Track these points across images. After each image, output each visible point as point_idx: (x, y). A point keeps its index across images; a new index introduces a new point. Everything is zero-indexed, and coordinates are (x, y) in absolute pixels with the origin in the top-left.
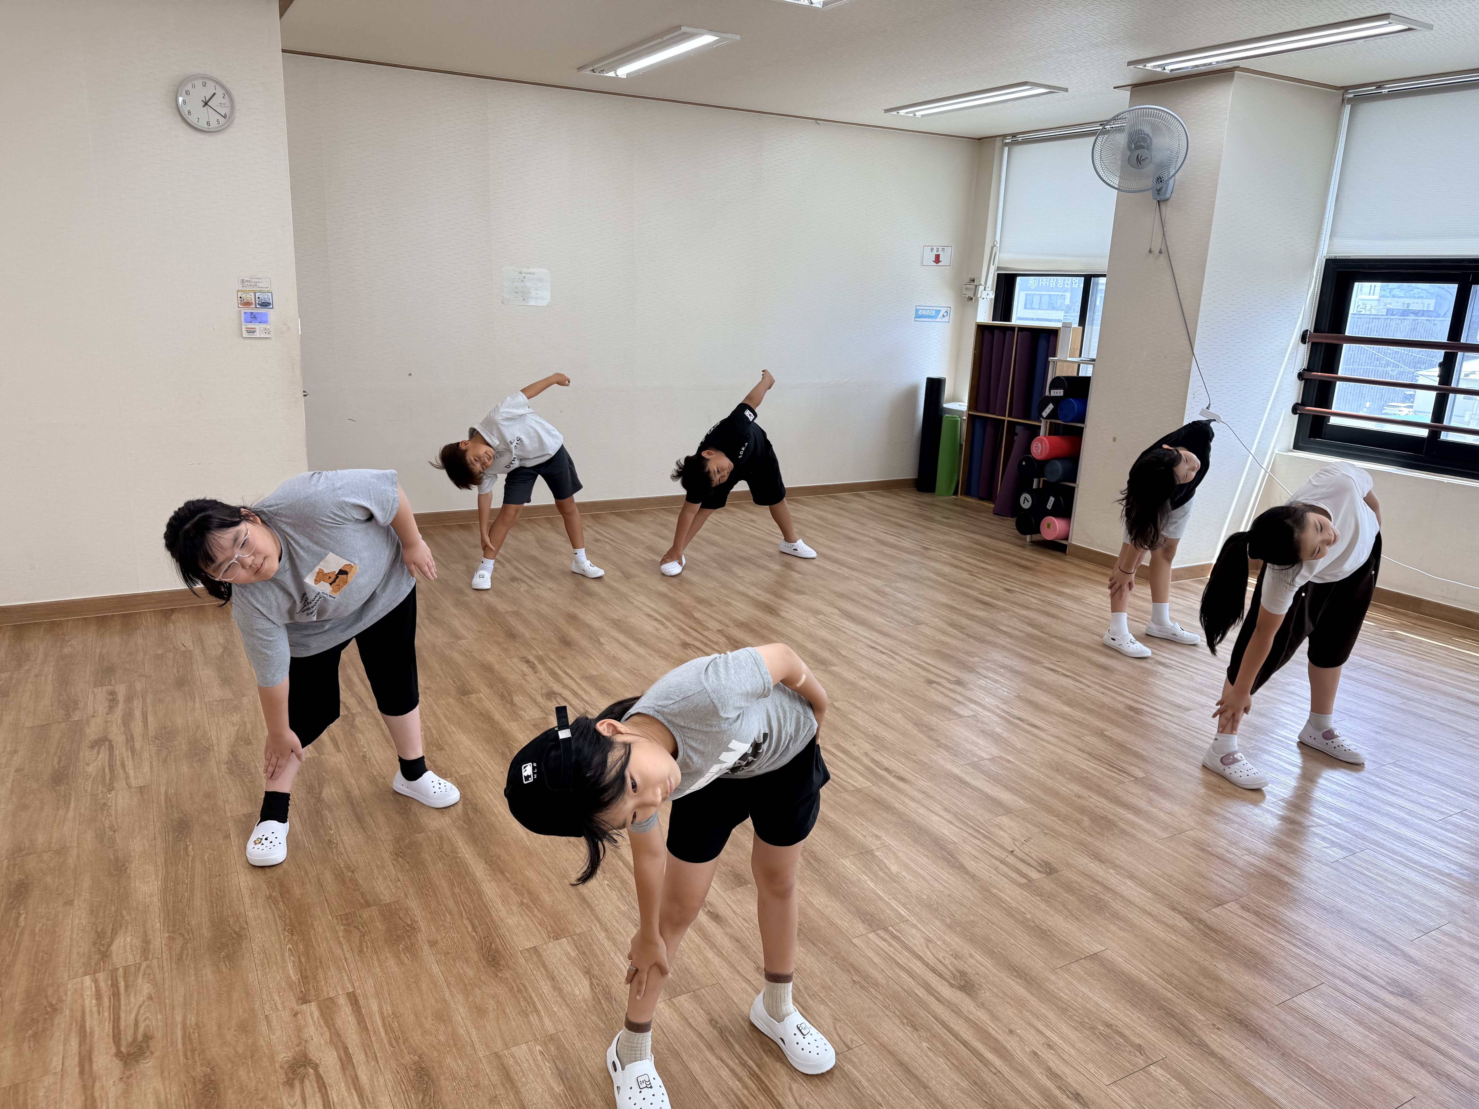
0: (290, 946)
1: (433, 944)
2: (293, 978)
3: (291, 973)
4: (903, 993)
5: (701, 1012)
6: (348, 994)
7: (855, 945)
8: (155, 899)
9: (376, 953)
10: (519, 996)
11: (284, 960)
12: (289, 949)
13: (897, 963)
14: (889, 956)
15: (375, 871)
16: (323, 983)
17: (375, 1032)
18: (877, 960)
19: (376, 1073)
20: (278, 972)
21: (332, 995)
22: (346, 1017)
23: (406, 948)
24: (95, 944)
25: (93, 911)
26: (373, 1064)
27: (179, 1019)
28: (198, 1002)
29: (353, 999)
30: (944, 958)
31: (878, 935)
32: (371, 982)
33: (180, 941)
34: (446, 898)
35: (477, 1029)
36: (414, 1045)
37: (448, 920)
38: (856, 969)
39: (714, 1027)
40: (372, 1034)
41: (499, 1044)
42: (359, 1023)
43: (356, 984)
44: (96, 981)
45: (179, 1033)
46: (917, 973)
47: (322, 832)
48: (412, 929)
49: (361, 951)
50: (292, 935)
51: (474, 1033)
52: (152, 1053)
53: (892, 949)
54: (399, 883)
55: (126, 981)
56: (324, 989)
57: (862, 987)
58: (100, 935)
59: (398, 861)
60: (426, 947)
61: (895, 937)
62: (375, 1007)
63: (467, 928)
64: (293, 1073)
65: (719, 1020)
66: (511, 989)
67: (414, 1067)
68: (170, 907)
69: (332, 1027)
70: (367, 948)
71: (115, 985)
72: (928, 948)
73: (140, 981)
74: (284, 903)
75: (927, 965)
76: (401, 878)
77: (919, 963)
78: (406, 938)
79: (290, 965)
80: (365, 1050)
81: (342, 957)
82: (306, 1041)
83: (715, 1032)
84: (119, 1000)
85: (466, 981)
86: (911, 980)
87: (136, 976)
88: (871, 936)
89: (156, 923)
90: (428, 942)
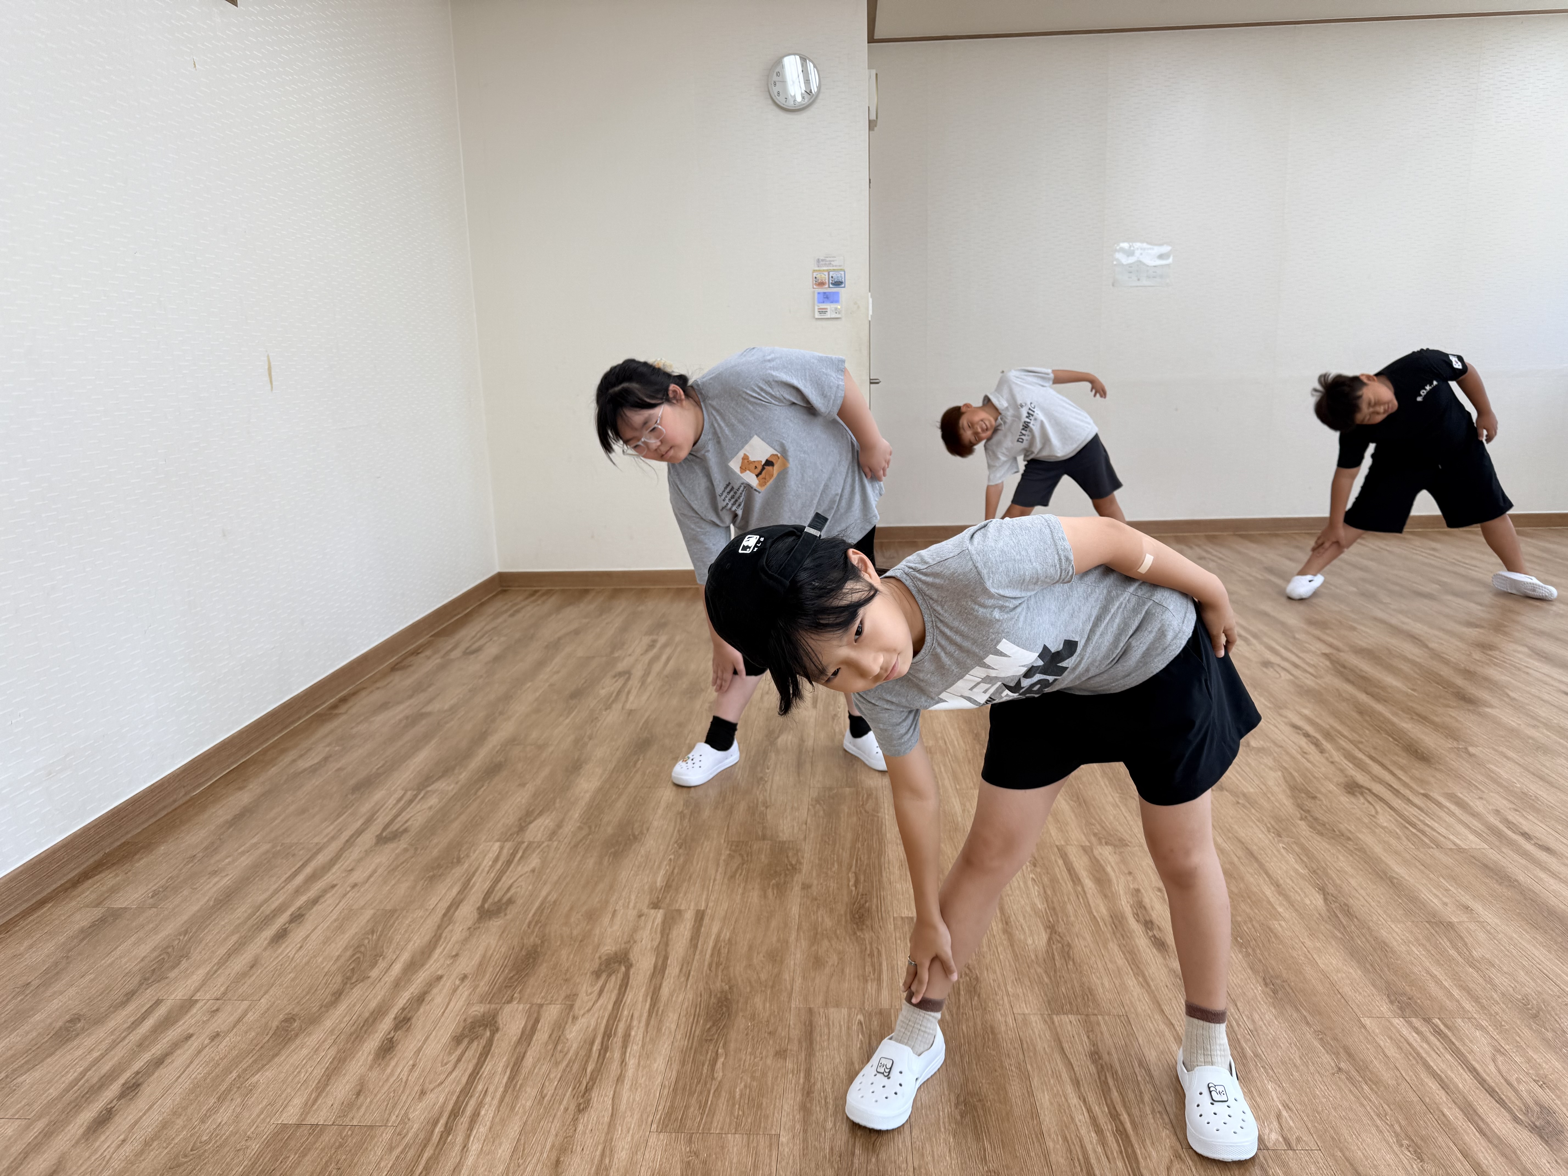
0: (672, 857)
1: (806, 887)
2: (658, 884)
3: (659, 879)
4: (1419, 1107)
5: (1085, 1039)
6: (698, 912)
7: (1364, 1027)
8: (588, 795)
9: (746, 882)
10: (868, 960)
11: (659, 867)
12: (670, 860)
13: (1428, 1067)
14: (1418, 1054)
15: (788, 811)
16: (681, 895)
17: (701, 952)
18: (1392, 1051)
19: (680, 989)
20: (648, 876)
21: (683, 908)
22: (682, 932)
23: (777, 885)
24: (520, 819)
25: (535, 796)
26: (682, 979)
27: (544, 893)
28: (567, 884)
29: (700, 916)
30: (1518, 1080)
31: (1410, 1024)
32: (725, 906)
33: (584, 832)
34: (843, 849)
35: (804, 978)
36: (732, 975)
37: (834, 869)
38: (1350, 1055)
39: (1094, 1062)
40: (698, 952)
41: (820, 999)
42: (691, 940)
43: (711, 904)
44: (502, 848)
45: (537, 904)
46: (1457, 1087)
47: (759, 769)
48: (794, 869)
49: (733, 877)
50: (680, 848)
51: (799, 981)
52: (505, 915)
53: (1425, 1046)
54: (804, 826)
55: (524, 853)
56: (680, 900)
57: (1350, 1078)
58: (528, 813)
59: (814, 807)
60: (797, 889)
61: (1438, 1032)
62: (715, 930)
63: (849, 881)
64: (606, 967)
65: (1106, 1057)
66: (863, 951)
67: (719, 995)
68: (595, 804)
69: (665, 936)
70: (741, 875)
71: (513, 855)
72: (1494, 1061)
73: (534, 855)
74: (690, 820)
75: (1482, 1082)
76: (809, 821)
77: (1468, 1077)
78: (783, 875)
79: (662, 872)
80: (682, 965)
81: (713, 877)
82: (635, 942)
83: (1093, 1069)
84: (509, 867)
85: (819, 930)
86: (1442, 1093)
87: (534, 851)
88: (1398, 1022)
89: (576, 814)
90: (803, 884)
